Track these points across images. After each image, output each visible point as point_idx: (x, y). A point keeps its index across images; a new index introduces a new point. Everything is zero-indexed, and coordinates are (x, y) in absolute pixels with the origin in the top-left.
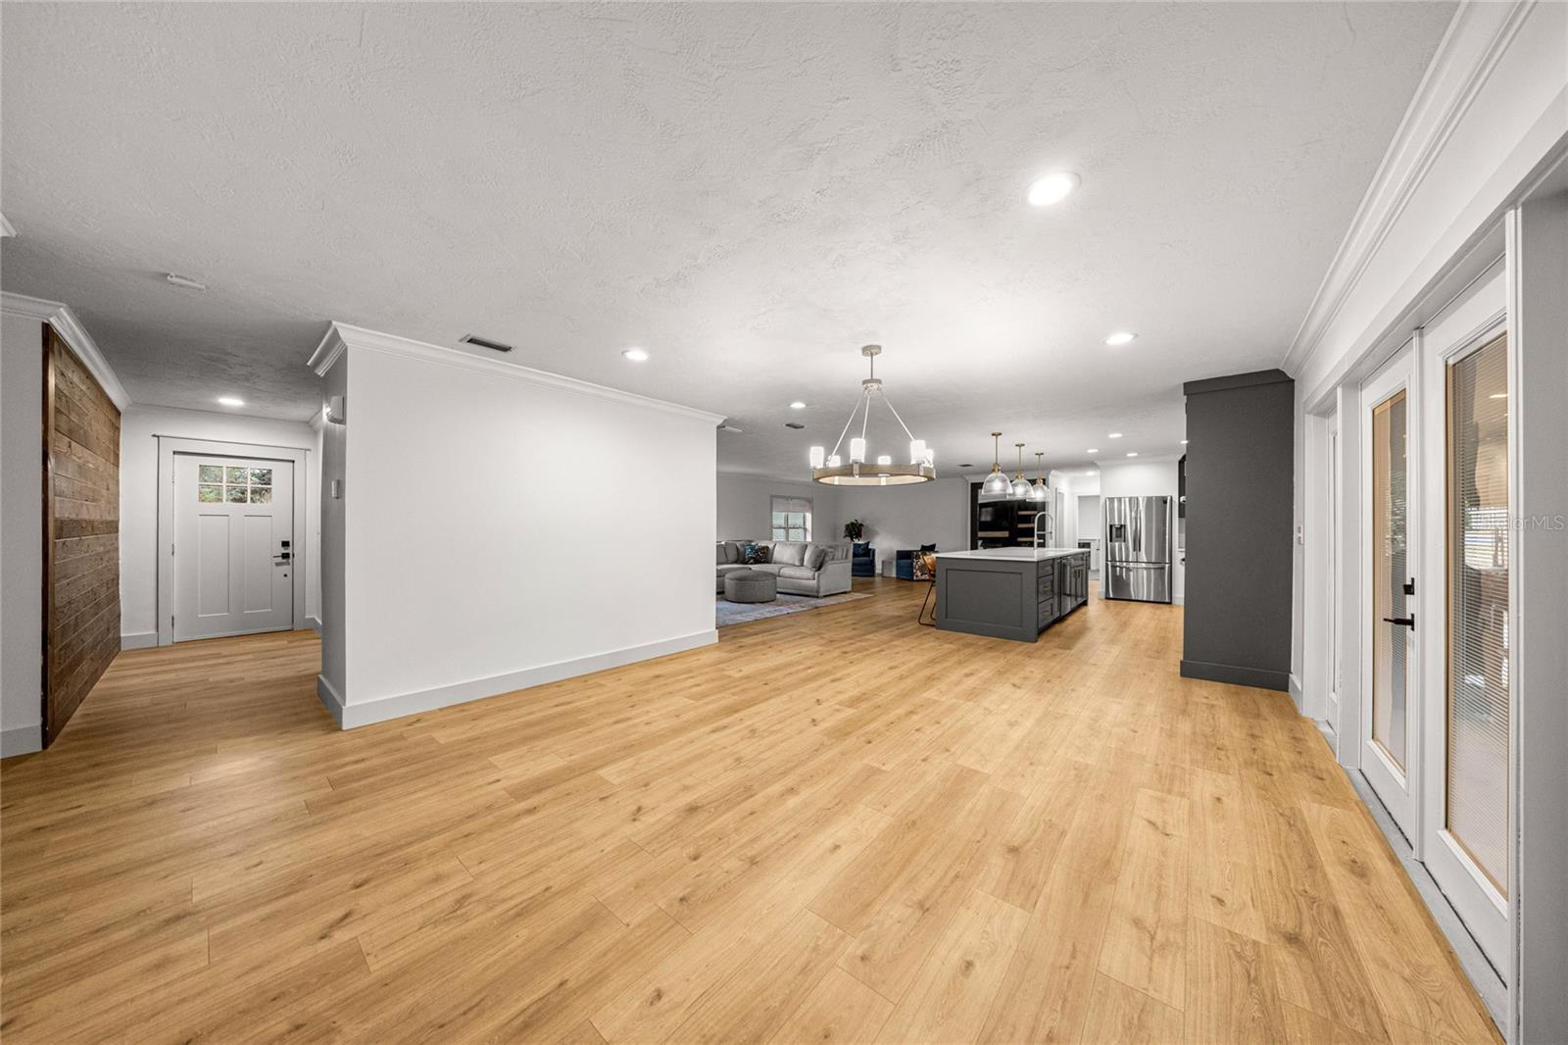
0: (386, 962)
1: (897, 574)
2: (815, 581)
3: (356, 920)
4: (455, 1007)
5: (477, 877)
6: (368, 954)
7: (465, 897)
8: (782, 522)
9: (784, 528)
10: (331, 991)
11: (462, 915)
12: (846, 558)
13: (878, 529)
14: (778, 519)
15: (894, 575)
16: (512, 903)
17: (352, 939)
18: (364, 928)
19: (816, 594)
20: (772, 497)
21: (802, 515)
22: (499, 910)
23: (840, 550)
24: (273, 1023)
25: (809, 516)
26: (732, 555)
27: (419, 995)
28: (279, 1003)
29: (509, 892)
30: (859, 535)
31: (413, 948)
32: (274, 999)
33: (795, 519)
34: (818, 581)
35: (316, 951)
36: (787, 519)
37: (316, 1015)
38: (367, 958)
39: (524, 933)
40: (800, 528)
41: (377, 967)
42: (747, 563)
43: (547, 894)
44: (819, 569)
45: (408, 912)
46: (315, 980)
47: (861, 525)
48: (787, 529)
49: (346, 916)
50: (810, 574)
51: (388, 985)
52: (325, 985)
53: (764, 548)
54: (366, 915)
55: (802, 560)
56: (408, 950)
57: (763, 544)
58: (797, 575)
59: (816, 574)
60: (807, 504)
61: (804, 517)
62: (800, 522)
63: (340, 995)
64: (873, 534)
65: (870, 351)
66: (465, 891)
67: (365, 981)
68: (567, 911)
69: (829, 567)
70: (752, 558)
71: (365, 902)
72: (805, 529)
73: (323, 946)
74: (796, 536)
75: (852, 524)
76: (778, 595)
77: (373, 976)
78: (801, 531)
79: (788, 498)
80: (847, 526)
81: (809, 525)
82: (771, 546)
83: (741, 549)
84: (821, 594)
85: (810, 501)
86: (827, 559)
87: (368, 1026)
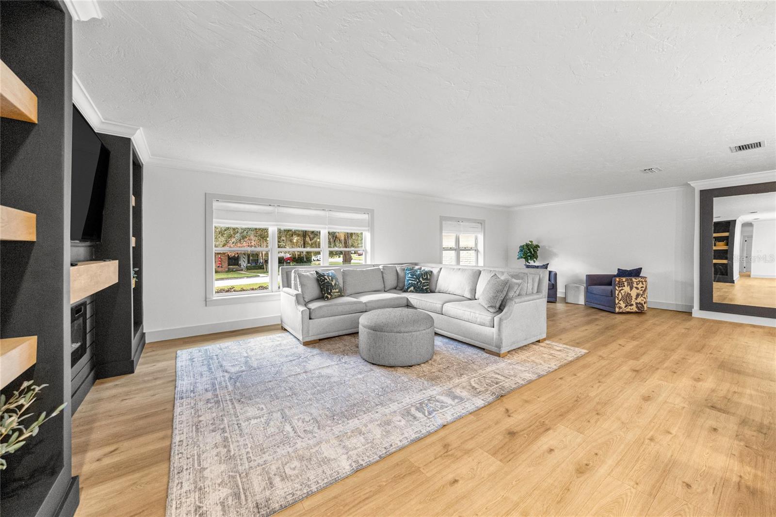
1: (586, 301)
2: (494, 330)
8: (452, 244)
9: (455, 250)
12: (539, 291)
13: (555, 250)
14: (448, 241)
15: (582, 301)
19: (494, 349)
20: (443, 219)
21: (474, 236)
23: (530, 281)
25: (481, 237)
26: (391, 281)
30: (534, 256)
33: (467, 240)
34: (499, 330)
36: (457, 240)
40: (471, 249)
42: (406, 291)
44: (500, 309)
47: (537, 246)
48: (458, 249)
50: (487, 317)
53: (426, 273)
55: (474, 291)
57: (426, 268)
58: (466, 317)
59: (496, 319)
60: (479, 225)
61: (476, 239)
62: (471, 244)
64: (551, 254)
69: (515, 308)
70: (412, 285)
72: (477, 251)
74: (469, 259)
75: (527, 245)
76: (438, 341)
78: (473, 253)
79: (458, 220)
80: (522, 248)
81: (481, 247)
82: (435, 271)
83: (401, 274)
84: (504, 350)
85: (481, 223)
86: (511, 294)
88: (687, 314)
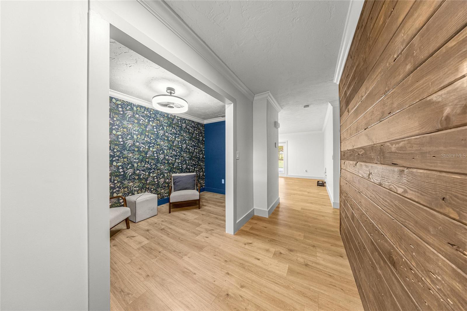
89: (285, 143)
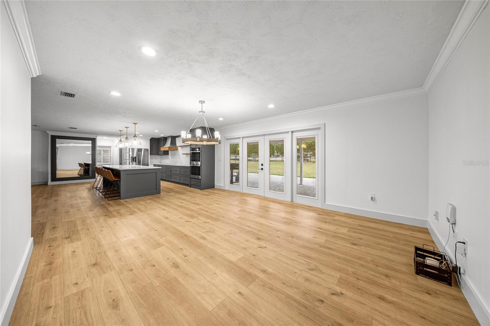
0: (336, 274)
3: (333, 290)
4: (334, 258)
5: (302, 271)
6: (337, 279)
7: (310, 270)
10: (349, 279)
11: (315, 267)
16: (306, 260)
17: (337, 286)
18: (333, 286)
22: (310, 261)
24: (362, 284)
27: (337, 264)
28: (359, 287)
29: (304, 262)
31: (330, 271)
32: (360, 289)
35: (346, 292)
37: (354, 278)
38: (338, 278)
39: (313, 255)
41: (338, 275)
43: (300, 255)
45: (322, 279)
46: (350, 285)
49: (333, 294)
51: (339, 270)
52: (349, 282)
54: (329, 289)
56: (331, 272)
63: (348, 277)
65: (202, 102)
66: (308, 271)
67: (342, 275)
68: (303, 251)
71: (326, 293)
73: (344, 291)
77: (340, 274)
87: (347, 268)
88: (46, 184)
89: (319, 128)
